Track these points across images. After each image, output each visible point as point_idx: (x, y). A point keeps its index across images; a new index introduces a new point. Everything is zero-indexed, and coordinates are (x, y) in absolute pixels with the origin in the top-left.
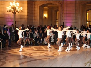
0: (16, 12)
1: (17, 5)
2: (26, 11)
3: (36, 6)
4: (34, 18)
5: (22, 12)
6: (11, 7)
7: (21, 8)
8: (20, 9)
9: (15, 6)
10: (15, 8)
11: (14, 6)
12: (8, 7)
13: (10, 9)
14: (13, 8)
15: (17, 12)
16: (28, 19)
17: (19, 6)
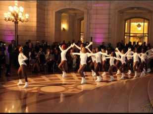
0: (18, 20)
1: (21, 11)
2: (35, 19)
3: (50, 13)
4: (46, 30)
5: (27, 21)
6: (10, 13)
7: (27, 16)
8: (25, 17)
9: (17, 12)
10: (17, 15)
11: (15, 12)
12: (5, 14)
13: (9, 16)
14: (14, 15)
15: (20, 20)
16: (37, 31)
17: (22, 11)
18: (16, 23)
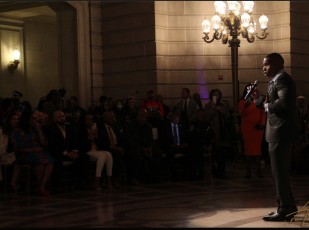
18: (235, 44)
